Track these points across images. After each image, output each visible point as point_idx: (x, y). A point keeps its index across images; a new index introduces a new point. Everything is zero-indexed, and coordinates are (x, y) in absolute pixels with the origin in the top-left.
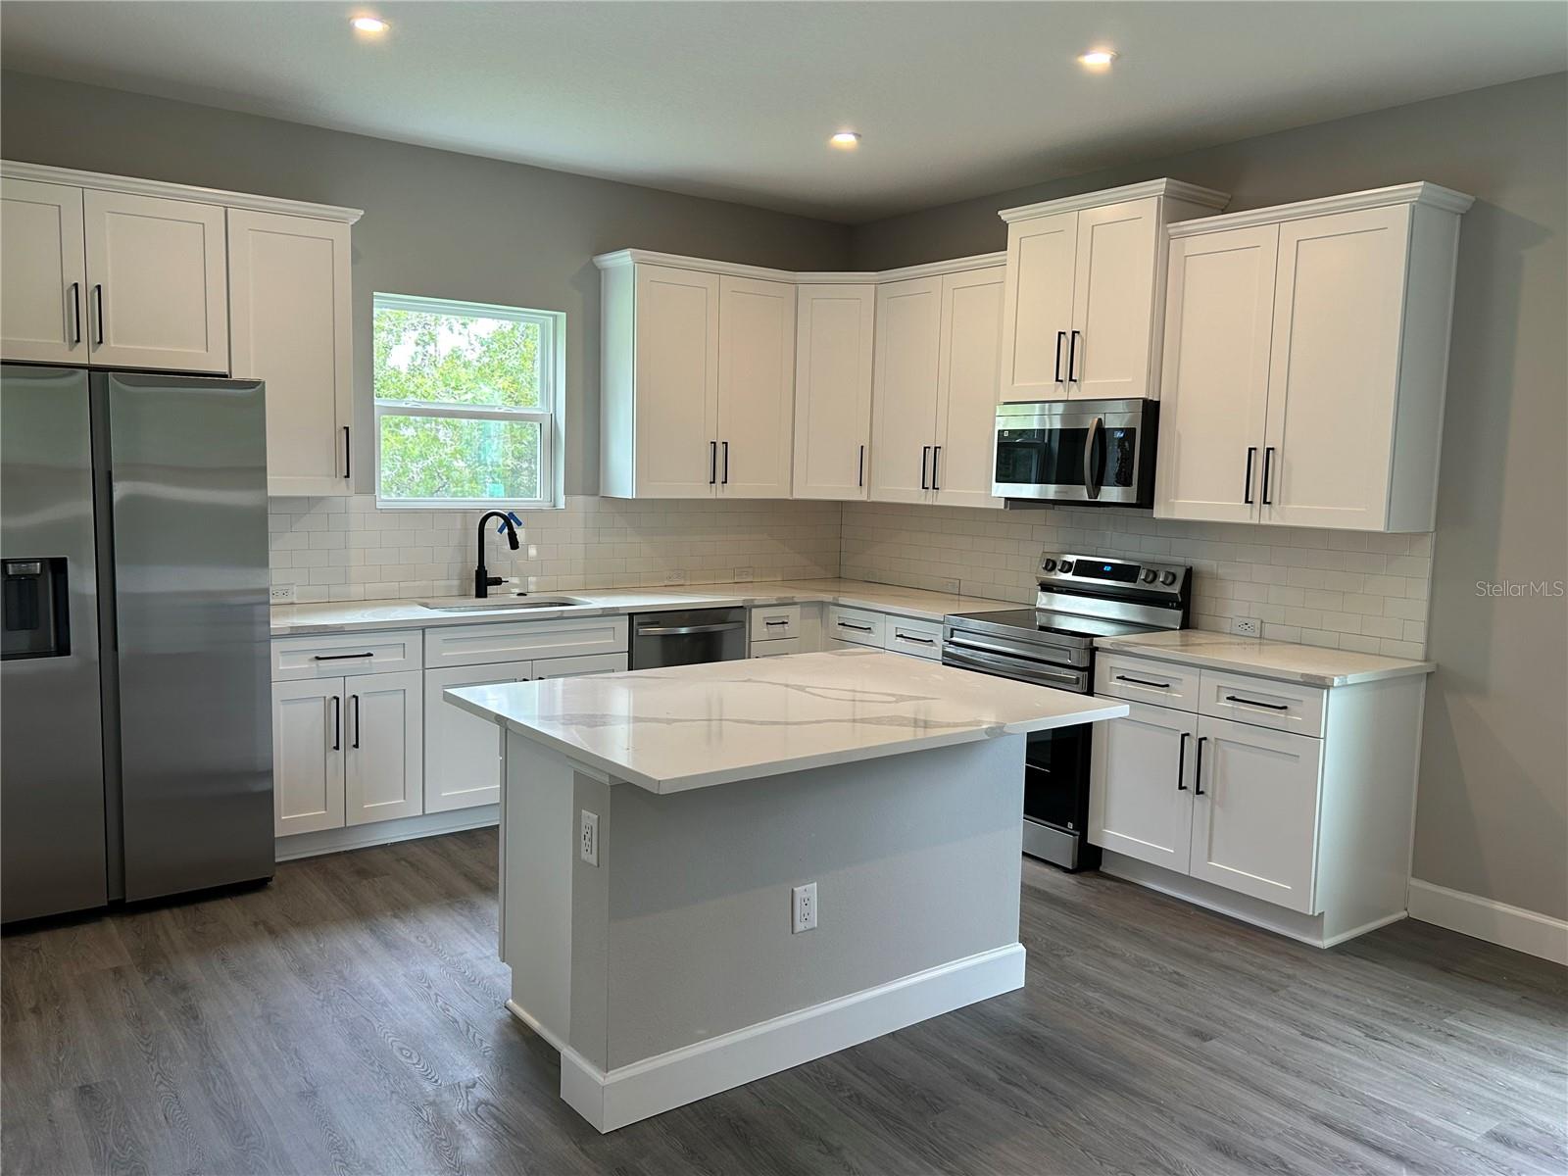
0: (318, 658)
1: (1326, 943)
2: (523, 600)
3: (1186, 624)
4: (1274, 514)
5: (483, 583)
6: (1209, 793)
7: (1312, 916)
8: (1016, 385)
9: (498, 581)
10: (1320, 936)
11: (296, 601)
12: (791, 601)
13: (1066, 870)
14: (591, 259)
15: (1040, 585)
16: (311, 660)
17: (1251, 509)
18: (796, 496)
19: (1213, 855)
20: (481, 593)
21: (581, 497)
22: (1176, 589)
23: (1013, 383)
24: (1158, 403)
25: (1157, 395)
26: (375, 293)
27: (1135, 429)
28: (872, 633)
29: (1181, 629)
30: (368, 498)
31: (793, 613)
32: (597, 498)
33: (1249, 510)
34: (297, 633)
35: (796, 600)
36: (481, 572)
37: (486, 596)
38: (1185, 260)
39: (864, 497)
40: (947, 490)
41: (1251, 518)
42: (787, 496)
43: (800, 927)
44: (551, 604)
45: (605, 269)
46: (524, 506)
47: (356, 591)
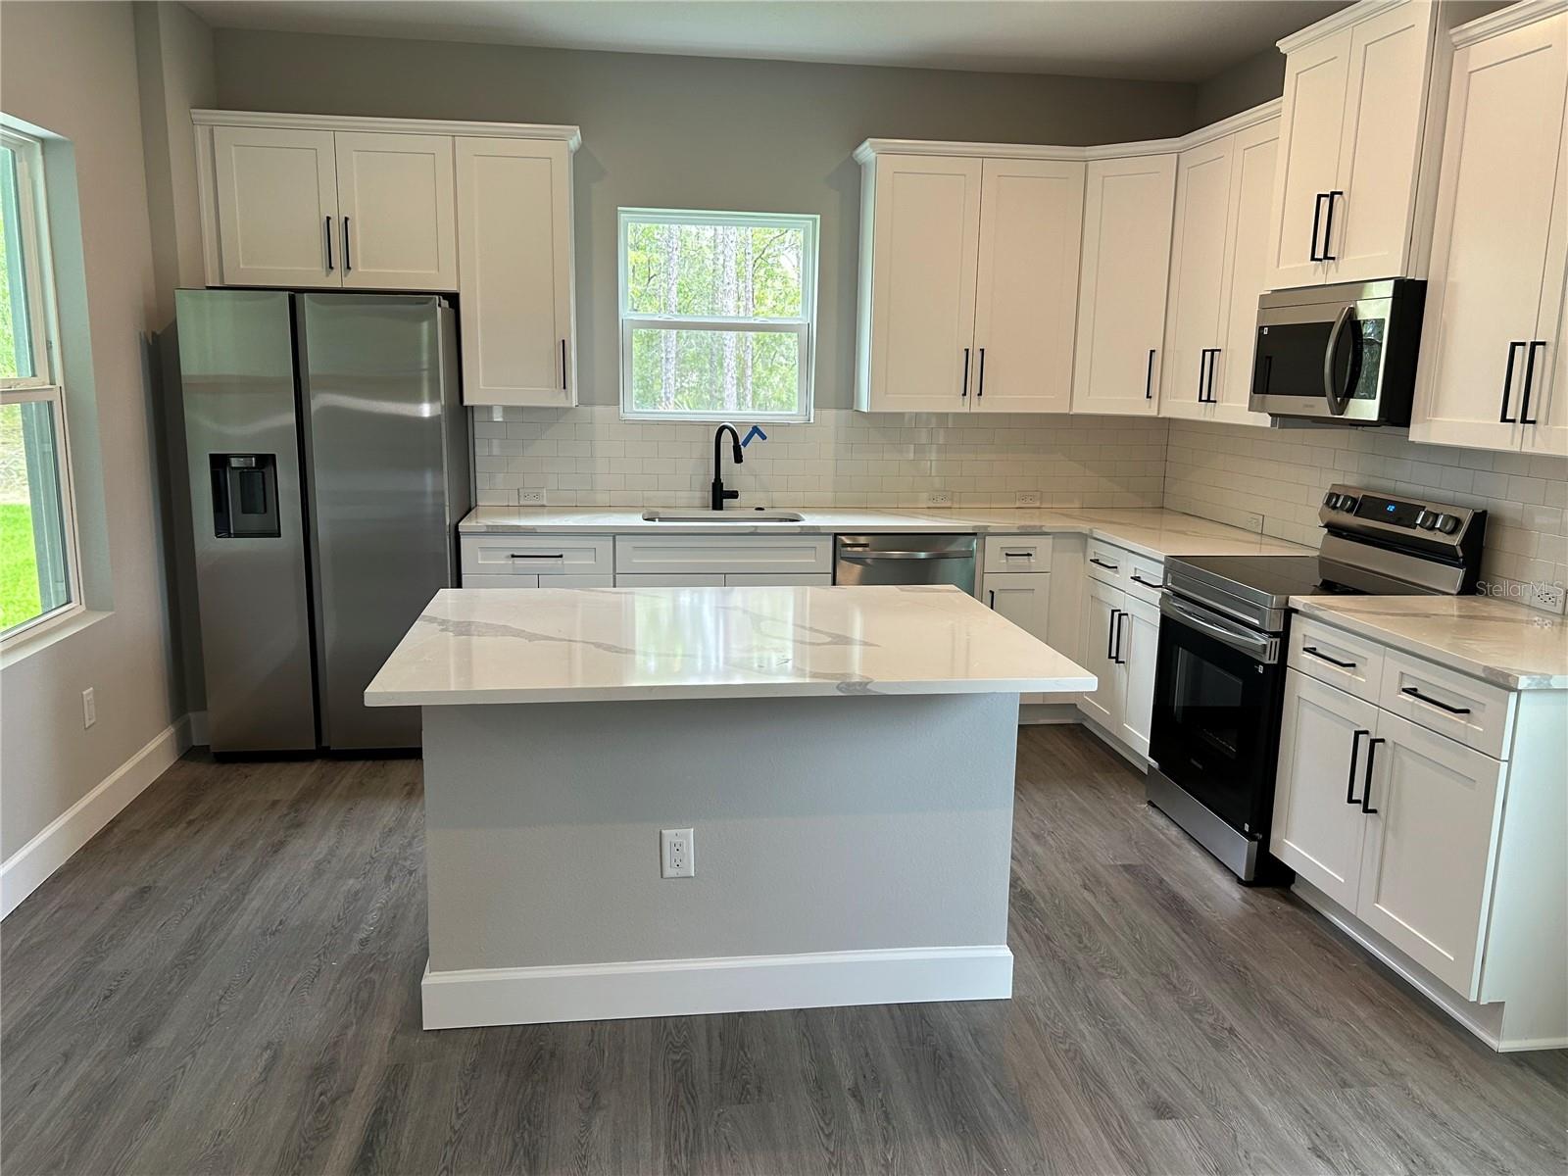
0: (513, 556)
1: (1503, 1045)
2: (760, 514)
3: (1469, 588)
4: (1538, 438)
5: (720, 496)
6: (1382, 813)
7: (1477, 1003)
8: (1280, 268)
9: (734, 495)
10: (1497, 1033)
11: (545, 503)
12: (1039, 531)
13: (1239, 881)
14: (851, 156)
15: (1326, 526)
16: (507, 557)
17: (1513, 431)
18: (1076, 410)
19: (1382, 896)
20: (717, 505)
21: (834, 411)
22: (1455, 541)
23: (1278, 266)
24: (1424, 284)
25: (1424, 273)
26: (619, 208)
27: (1384, 320)
28: (1117, 572)
29: (1459, 594)
30: (613, 408)
31: (1042, 546)
32: (850, 411)
33: (1510, 432)
34: (493, 531)
35: (1045, 530)
36: (717, 485)
37: (721, 508)
38: (1470, 77)
39: (1153, 413)
40: (1224, 404)
41: (1512, 444)
42: (1065, 410)
43: (669, 872)
44: (781, 520)
45: (864, 164)
46: (769, 419)
47: (602, 498)
